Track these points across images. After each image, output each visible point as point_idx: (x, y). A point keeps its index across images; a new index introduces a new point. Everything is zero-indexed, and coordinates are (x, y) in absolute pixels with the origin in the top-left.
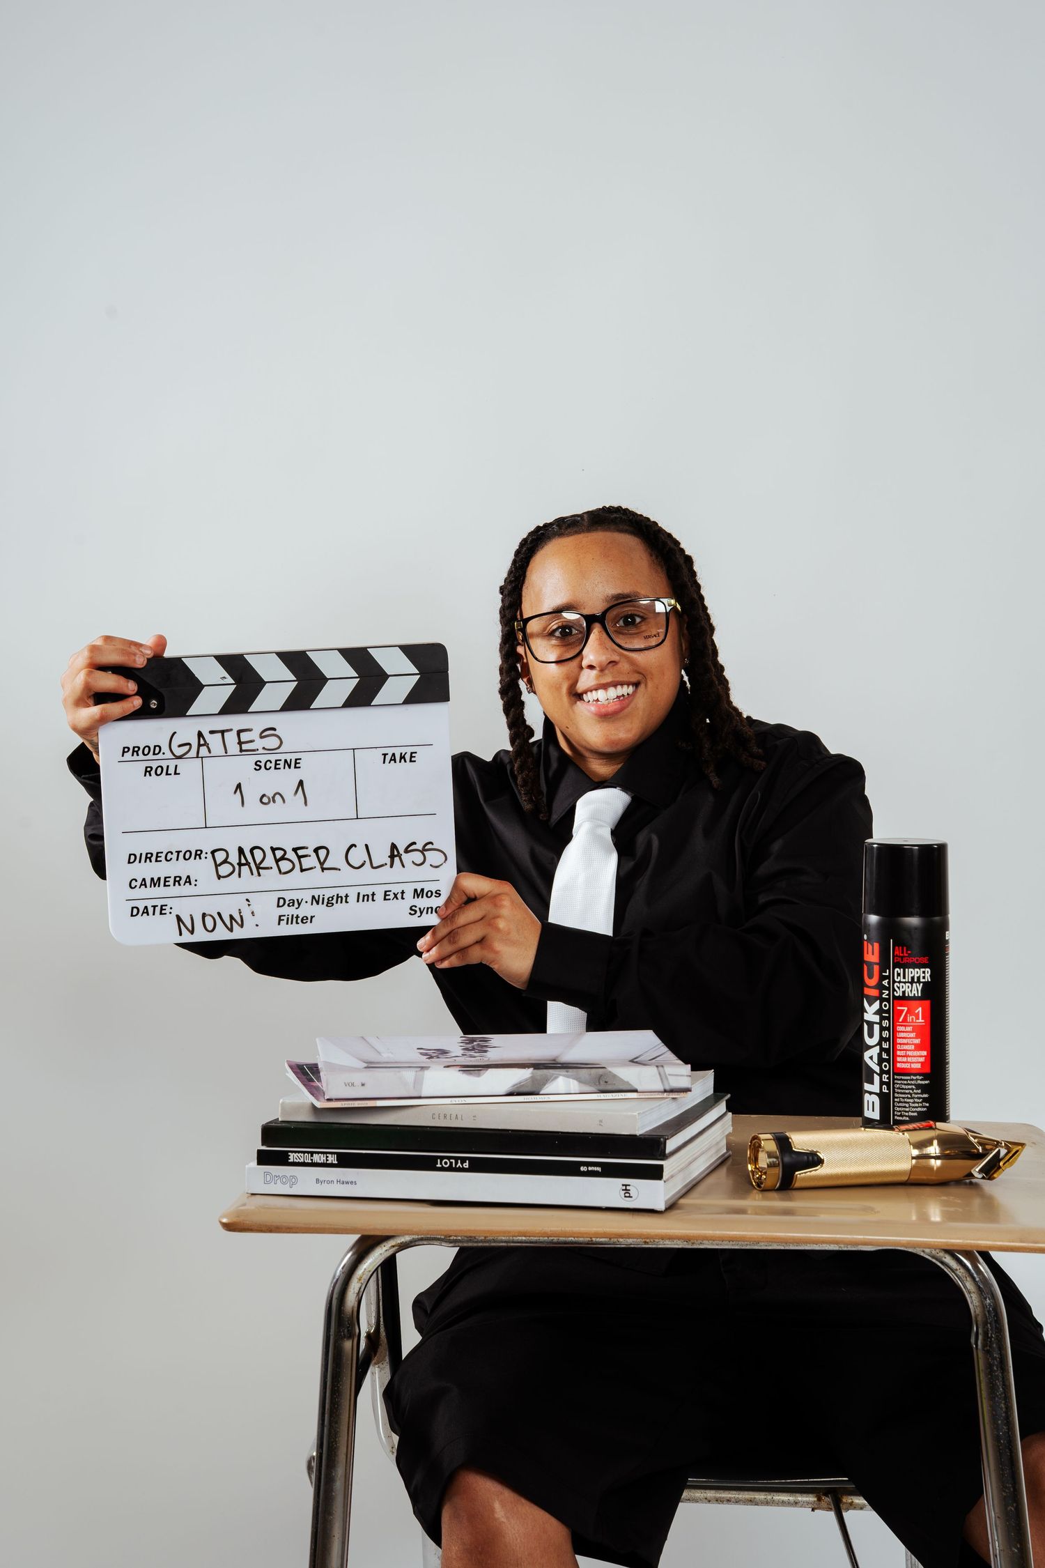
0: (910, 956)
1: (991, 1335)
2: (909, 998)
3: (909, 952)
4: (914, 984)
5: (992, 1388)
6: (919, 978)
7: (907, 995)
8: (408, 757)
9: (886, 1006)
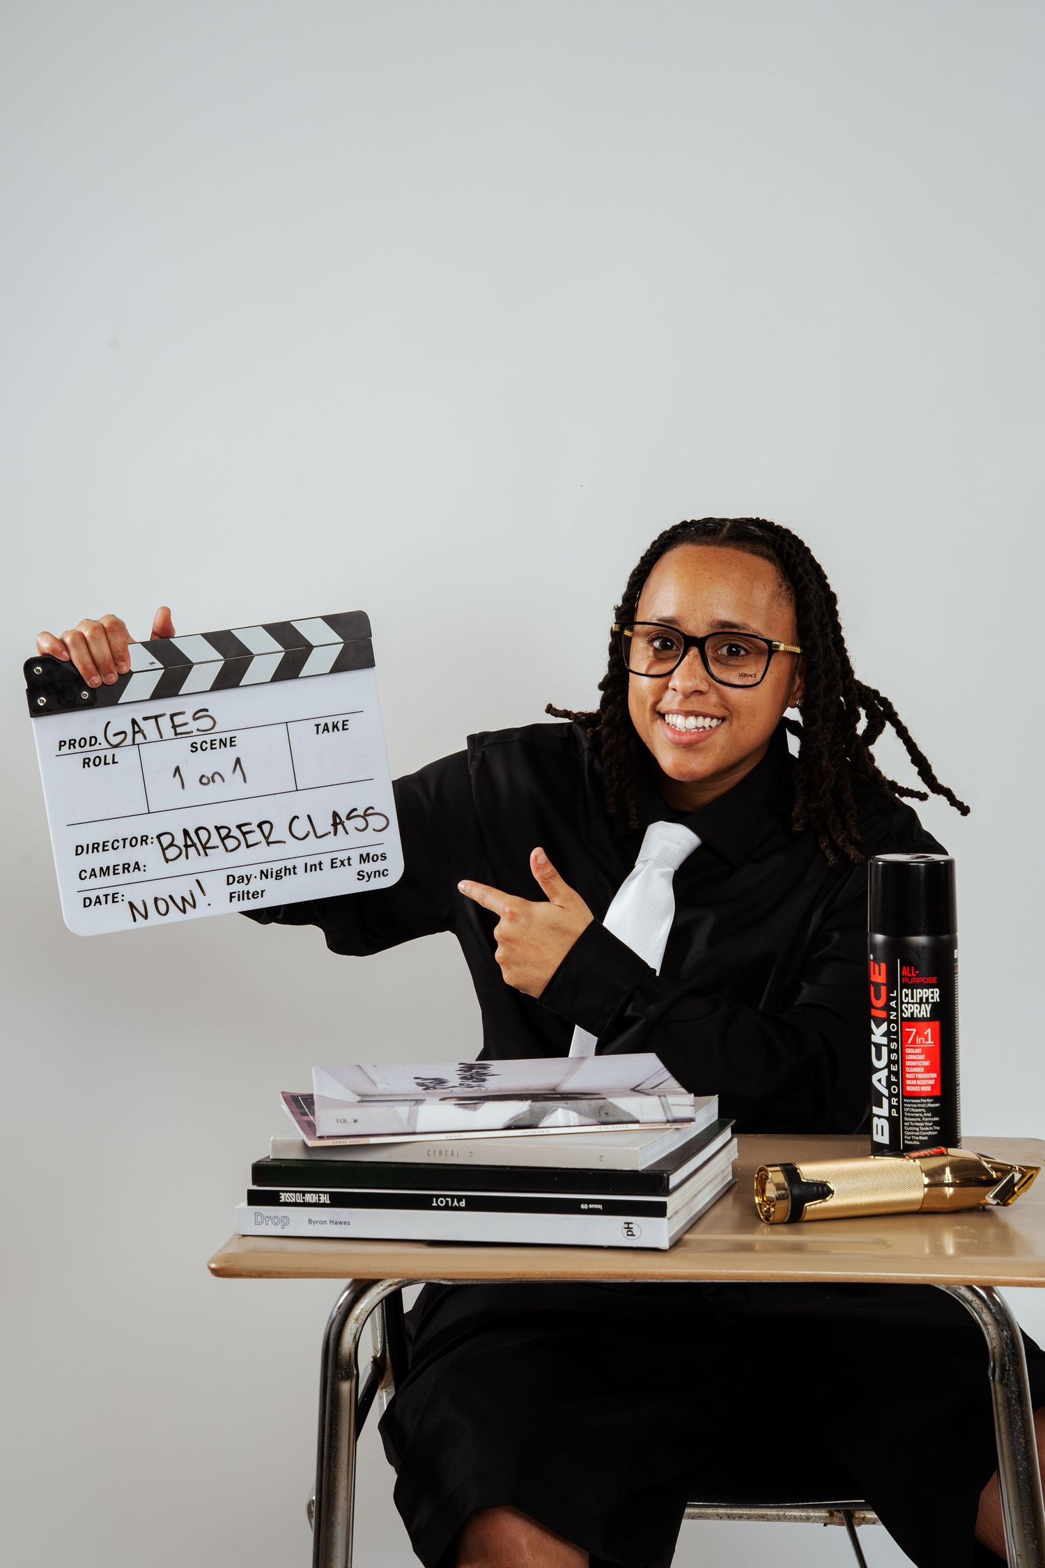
0: (918, 976)
2: (918, 1020)
3: (917, 972)
4: (923, 1005)
6: (927, 998)
7: (915, 1016)
9: (894, 1027)
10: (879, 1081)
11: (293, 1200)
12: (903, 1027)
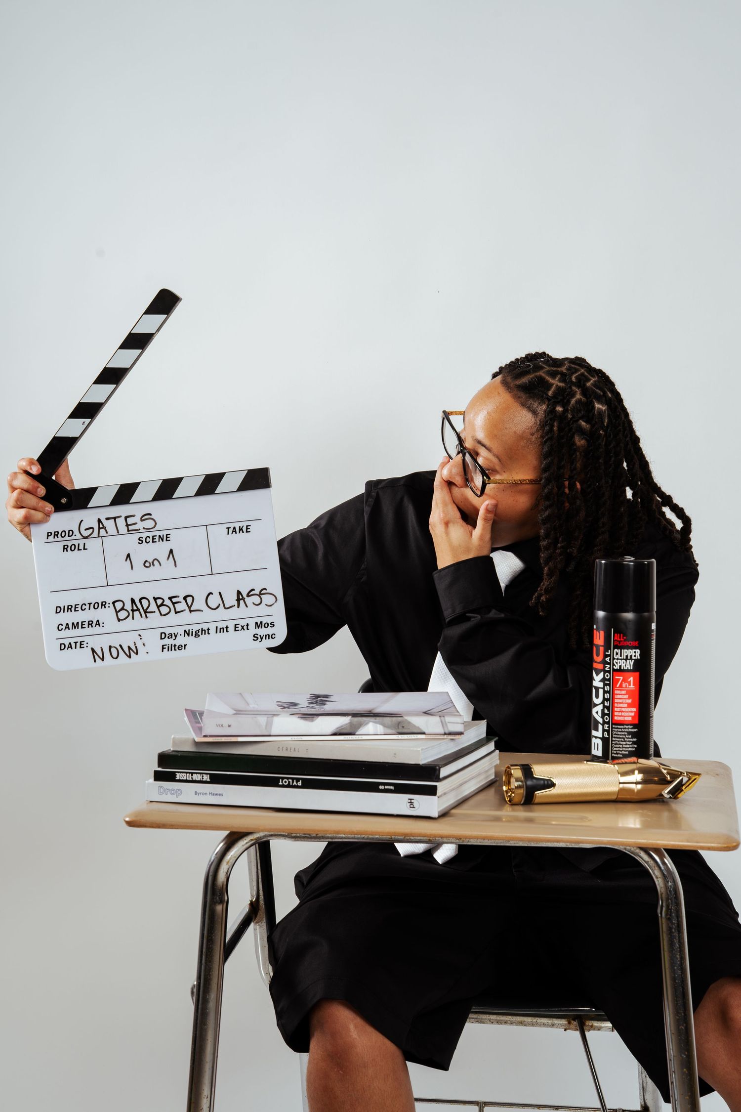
0: (625, 640)
1: (671, 907)
2: (624, 671)
4: (628, 661)
5: (671, 944)
6: (631, 656)
7: (622, 668)
8: (244, 529)
9: (608, 676)
10: (597, 712)
12: (614, 675)
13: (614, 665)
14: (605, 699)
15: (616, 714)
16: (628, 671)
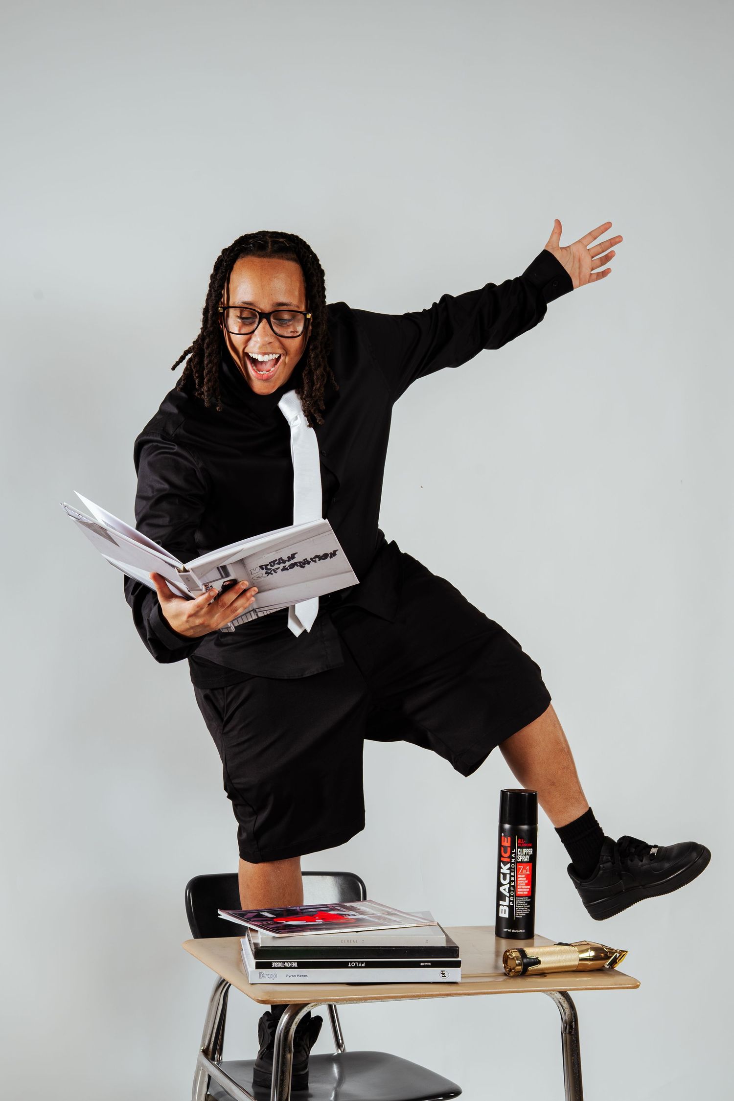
0: (526, 843)
2: (524, 862)
4: (525, 856)
6: (528, 853)
9: (513, 866)
10: (505, 890)
11: (279, 966)
12: (517, 865)
13: (517, 859)
14: (511, 881)
15: (518, 890)
16: (526, 862)
